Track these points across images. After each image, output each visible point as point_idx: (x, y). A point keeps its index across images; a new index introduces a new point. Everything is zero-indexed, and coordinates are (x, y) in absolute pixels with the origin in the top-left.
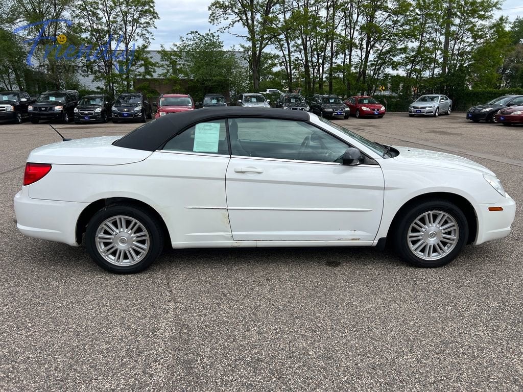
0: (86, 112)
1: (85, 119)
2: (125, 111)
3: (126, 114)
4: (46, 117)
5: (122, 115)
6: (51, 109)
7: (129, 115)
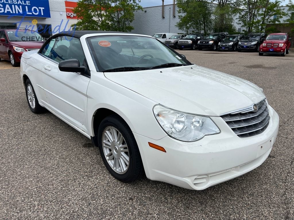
0: (224, 45)
1: (222, 48)
2: (245, 45)
3: (245, 46)
4: (204, 47)
5: (243, 47)
6: (208, 42)
7: (247, 47)
